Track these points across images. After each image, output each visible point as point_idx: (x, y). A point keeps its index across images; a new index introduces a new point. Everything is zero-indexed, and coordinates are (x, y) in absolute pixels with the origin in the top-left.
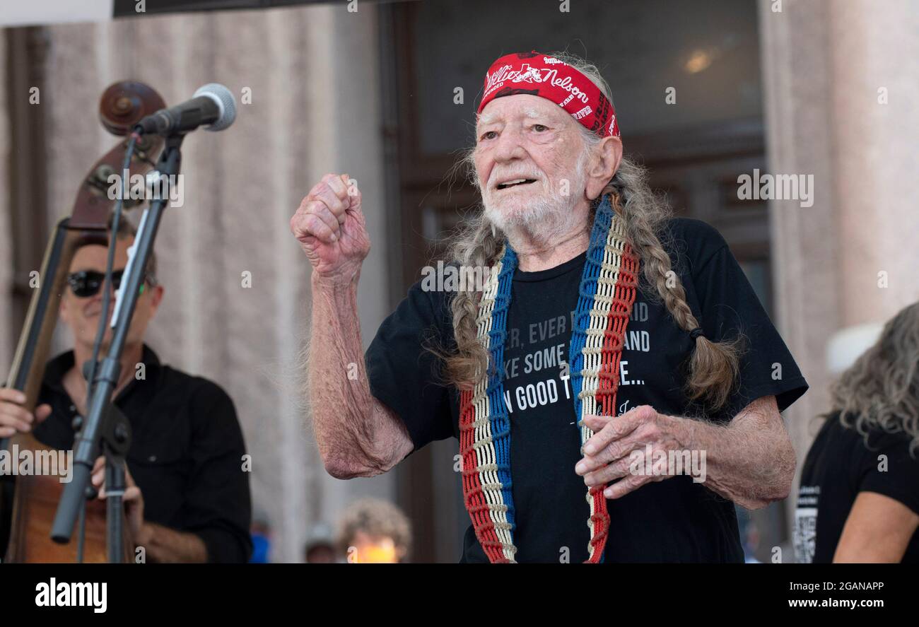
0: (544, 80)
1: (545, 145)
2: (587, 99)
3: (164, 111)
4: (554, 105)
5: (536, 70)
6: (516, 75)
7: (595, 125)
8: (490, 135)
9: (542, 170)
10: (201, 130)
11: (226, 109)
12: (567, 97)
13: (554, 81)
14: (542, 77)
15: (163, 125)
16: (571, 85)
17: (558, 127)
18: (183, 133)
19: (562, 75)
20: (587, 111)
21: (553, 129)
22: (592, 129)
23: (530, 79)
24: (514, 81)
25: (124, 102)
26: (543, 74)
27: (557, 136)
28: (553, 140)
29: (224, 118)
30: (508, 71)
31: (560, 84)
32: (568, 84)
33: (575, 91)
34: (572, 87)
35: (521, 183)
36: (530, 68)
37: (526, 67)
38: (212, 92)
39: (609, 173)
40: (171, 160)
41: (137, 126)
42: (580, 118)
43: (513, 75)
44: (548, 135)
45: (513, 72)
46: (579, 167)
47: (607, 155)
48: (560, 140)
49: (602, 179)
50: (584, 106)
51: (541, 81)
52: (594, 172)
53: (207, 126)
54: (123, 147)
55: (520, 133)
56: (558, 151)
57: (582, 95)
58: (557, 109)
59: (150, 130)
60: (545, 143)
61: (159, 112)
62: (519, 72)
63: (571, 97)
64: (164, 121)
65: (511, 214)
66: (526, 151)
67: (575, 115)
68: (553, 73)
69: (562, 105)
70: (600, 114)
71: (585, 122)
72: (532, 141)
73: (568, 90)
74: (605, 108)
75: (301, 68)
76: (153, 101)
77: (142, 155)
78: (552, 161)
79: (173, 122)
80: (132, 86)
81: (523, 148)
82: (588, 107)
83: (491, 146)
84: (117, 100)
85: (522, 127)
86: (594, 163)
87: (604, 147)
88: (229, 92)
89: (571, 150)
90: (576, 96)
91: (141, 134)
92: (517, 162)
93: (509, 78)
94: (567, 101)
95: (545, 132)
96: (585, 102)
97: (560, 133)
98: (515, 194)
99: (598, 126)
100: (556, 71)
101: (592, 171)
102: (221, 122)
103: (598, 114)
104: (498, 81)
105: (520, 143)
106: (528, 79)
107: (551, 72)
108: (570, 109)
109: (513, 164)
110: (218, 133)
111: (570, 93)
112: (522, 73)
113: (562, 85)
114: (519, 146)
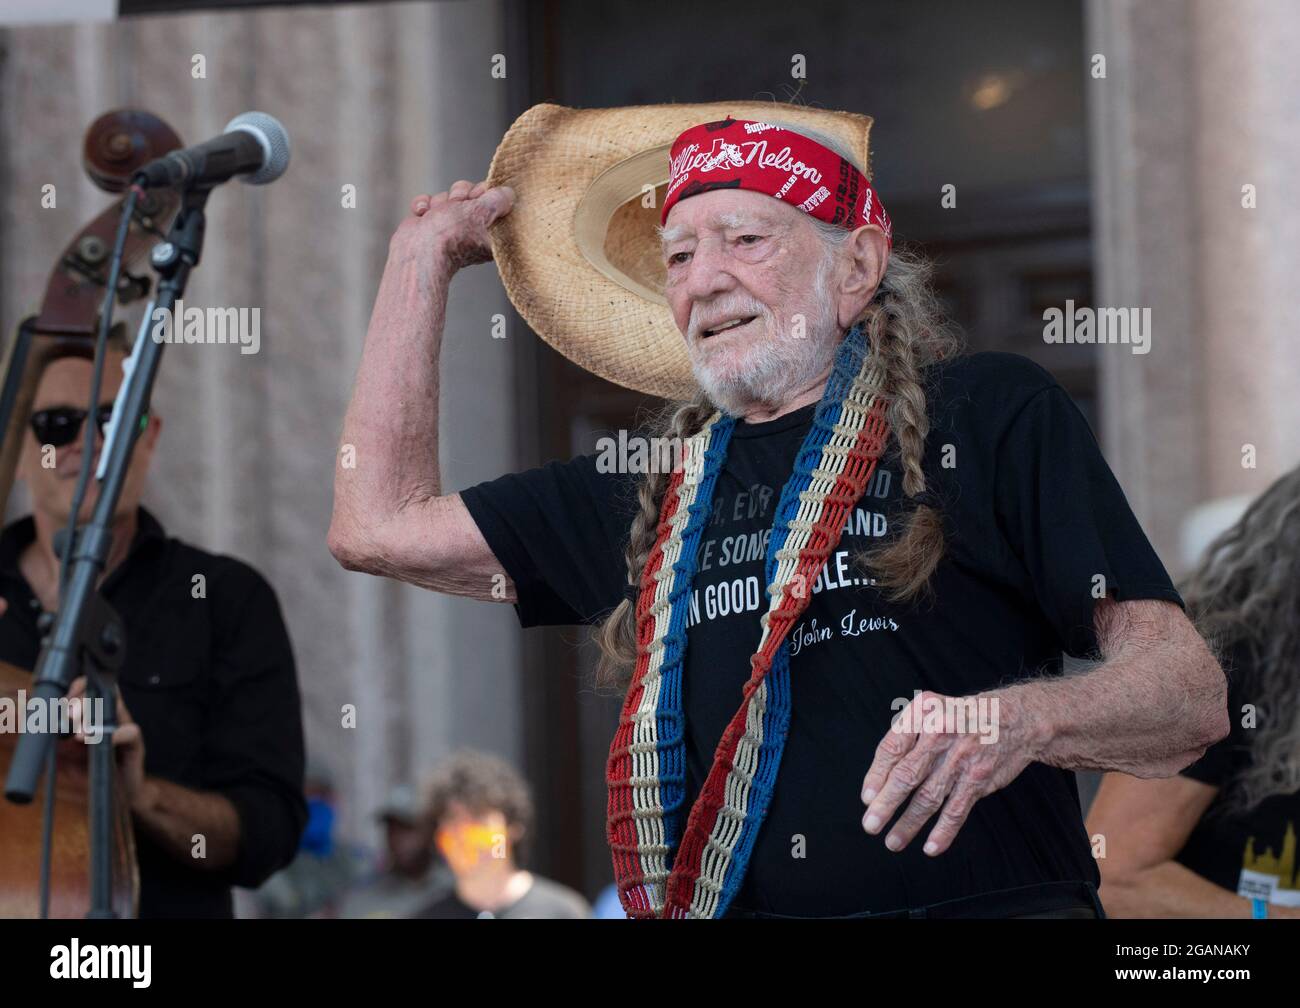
0: (748, 161)
1: (761, 265)
2: (820, 176)
3: (180, 152)
4: (767, 199)
5: (734, 146)
6: (705, 160)
7: (839, 213)
8: (680, 258)
9: (762, 301)
10: (235, 182)
11: (273, 151)
12: (786, 180)
13: (764, 161)
14: (744, 157)
15: (178, 174)
16: (791, 159)
17: (776, 232)
18: (206, 186)
19: (774, 148)
20: (822, 194)
21: (770, 236)
22: (834, 221)
23: (727, 163)
24: (703, 170)
25: (121, 141)
26: (745, 152)
27: (777, 247)
28: (770, 255)
29: (271, 163)
30: (694, 154)
31: (773, 162)
32: (786, 160)
33: (798, 169)
34: (793, 163)
35: (734, 326)
36: (725, 145)
37: (719, 144)
38: (253, 124)
39: (872, 281)
40: (189, 226)
41: (139, 175)
42: (811, 208)
43: (702, 159)
44: (762, 248)
45: (701, 155)
46: (819, 283)
47: (865, 254)
48: (783, 251)
49: (863, 292)
50: (816, 188)
51: (742, 164)
52: (846, 286)
53: (245, 176)
54: (118, 209)
55: (723, 250)
56: (781, 269)
57: (811, 173)
58: (771, 204)
59: (159, 181)
60: (761, 262)
61: (173, 155)
62: (709, 154)
63: (793, 180)
64: (179, 167)
65: (724, 376)
66: (733, 277)
67: (801, 206)
68: (761, 148)
69: (778, 195)
70: (844, 195)
71: (820, 214)
72: (740, 260)
73: (786, 170)
74: (852, 183)
75: (387, 96)
76: (163, 138)
77: (147, 222)
78: (775, 286)
79: (193, 169)
80: (134, 117)
81: (729, 274)
82: (823, 189)
83: (683, 274)
84: (110, 138)
85: (725, 240)
86: (845, 270)
87: (858, 243)
88: (280, 126)
89: (803, 261)
90: (800, 177)
91: (145, 186)
92: (722, 296)
93: (695, 165)
94: (787, 187)
95: (757, 243)
96: (816, 182)
97: (782, 240)
98: (726, 344)
99: (843, 215)
100: (765, 143)
101: (843, 285)
102: (267, 170)
103: (840, 194)
104: (682, 172)
105: (722, 267)
106: (723, 164)
107: (758, 145)
108: (794, 199)
109: (718, 300)
110: (261, 188)
111: (791, 173)
112: (714, 155)
113: (776, 164)
114: (722, 272)
